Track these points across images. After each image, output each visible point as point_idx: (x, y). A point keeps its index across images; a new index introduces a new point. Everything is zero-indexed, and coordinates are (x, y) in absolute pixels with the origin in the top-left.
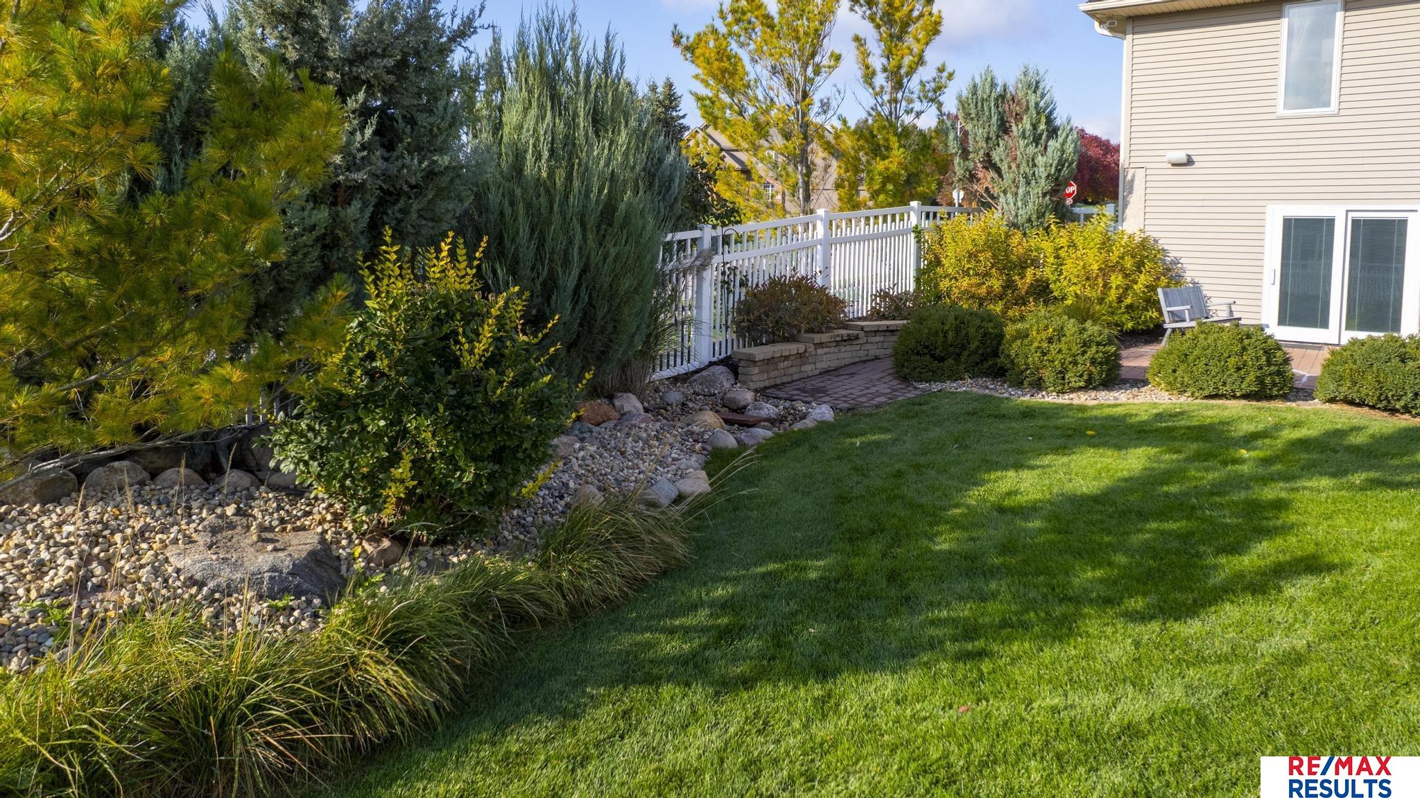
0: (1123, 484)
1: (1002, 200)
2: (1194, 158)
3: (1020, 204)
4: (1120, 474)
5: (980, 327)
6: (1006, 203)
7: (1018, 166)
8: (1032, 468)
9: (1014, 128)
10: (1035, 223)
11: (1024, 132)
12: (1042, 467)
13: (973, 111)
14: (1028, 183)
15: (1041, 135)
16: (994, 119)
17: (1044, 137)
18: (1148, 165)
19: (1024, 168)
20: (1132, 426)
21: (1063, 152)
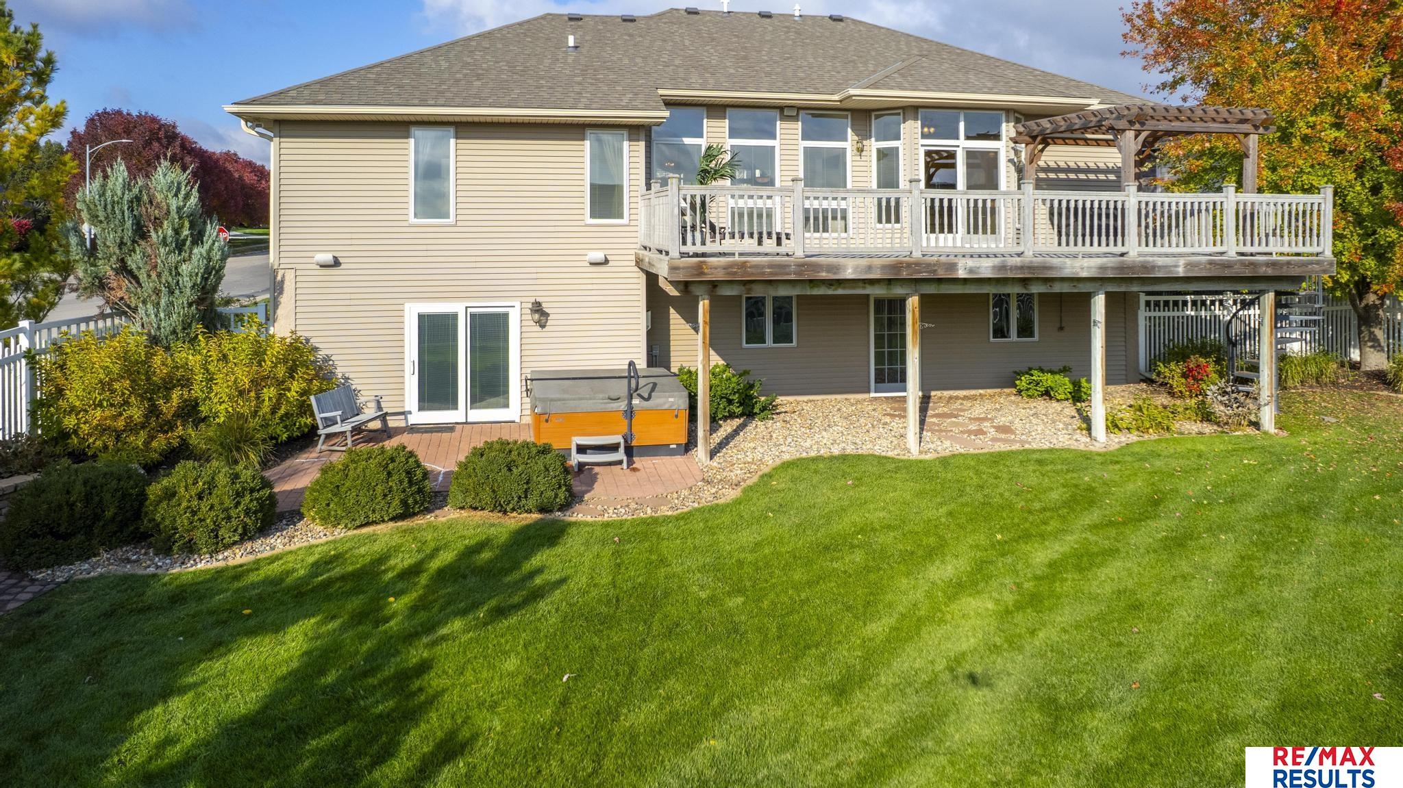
0: (281, 686)
1: (141, 311)
2: (341, 260)
3: (162, 315)
4: (279, 673)
5: (116, 490)
6: (146, 313)
7: (159, 275)
8: (182, 691)
9: (153, 234)
10: (180, 335)
11: (165, 238)
12: (195, 685)
13: (101, 215)
14: (171, 293)
15: (184, 241)
16: (129, 223)
17: (188, 243)
18: (298, 266)
19: (166, 276)
20: (289, 590)
21: (209, 259)
